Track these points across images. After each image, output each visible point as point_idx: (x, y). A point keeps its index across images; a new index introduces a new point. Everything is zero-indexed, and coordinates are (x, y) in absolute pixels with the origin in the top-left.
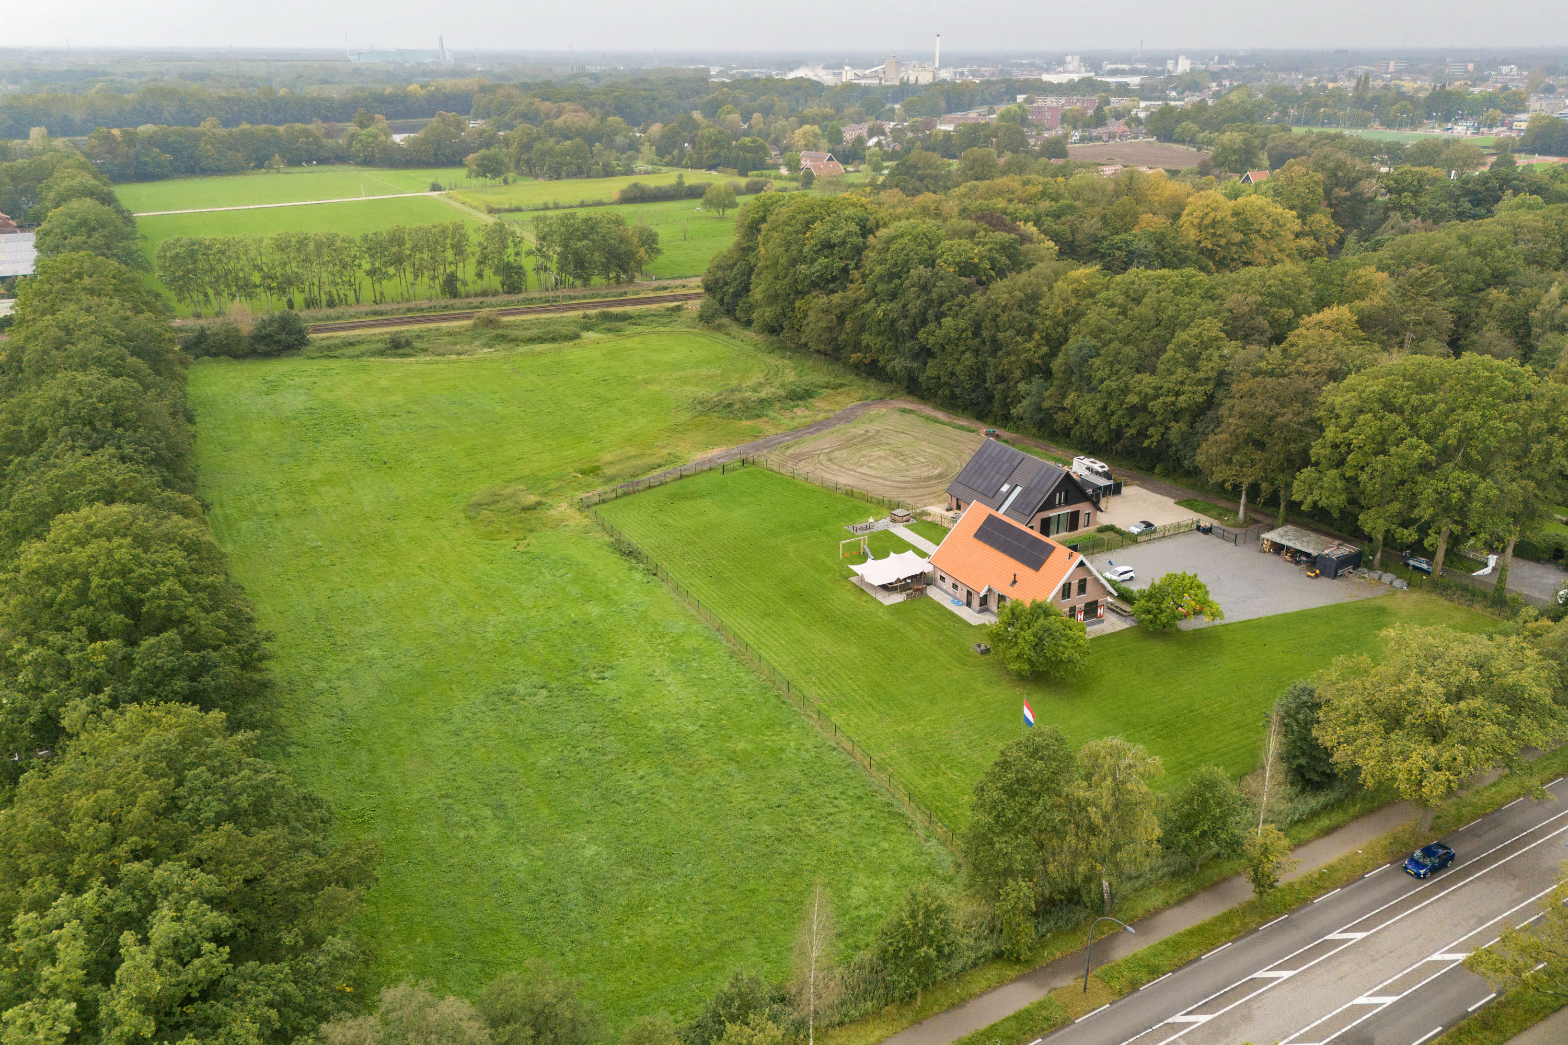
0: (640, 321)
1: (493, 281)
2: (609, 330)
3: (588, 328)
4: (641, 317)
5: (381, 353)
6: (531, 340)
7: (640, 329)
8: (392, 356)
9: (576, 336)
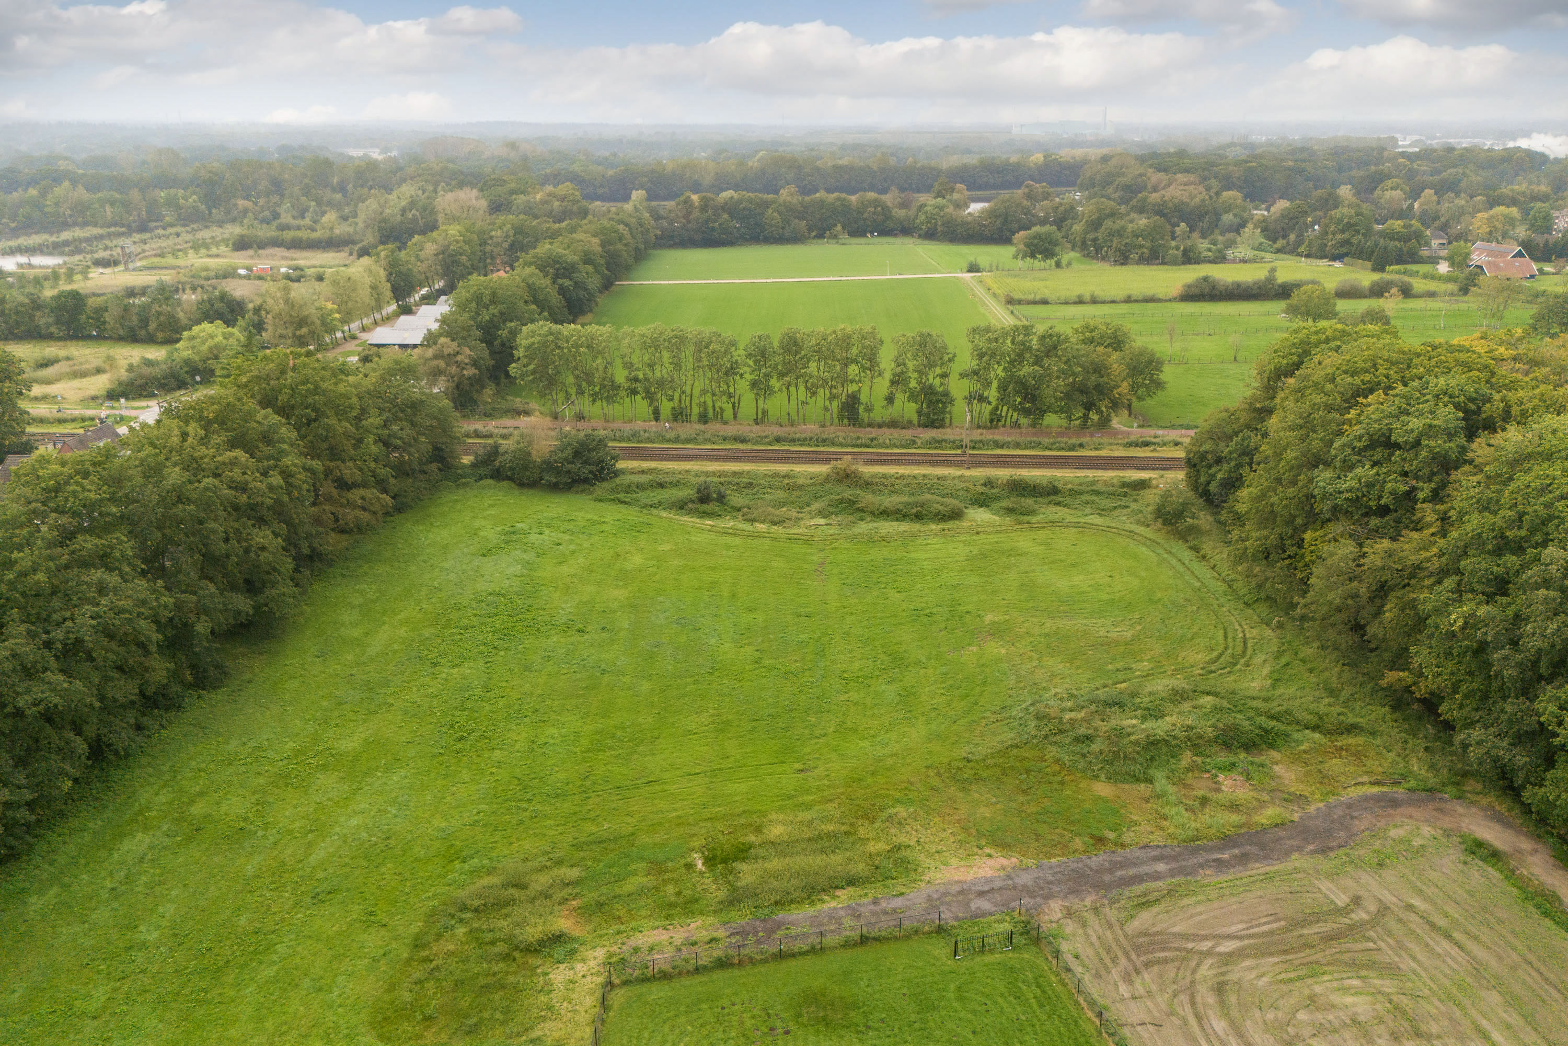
0: (1068, 500)
1: (907, 409)
2: (1010, 511)
3: (982, 502)
4: (1073, 493)
5: (681, 506)
6: (885, 514)
7: (1061, 513)
8: (690, 512)
9: (956, 515)
